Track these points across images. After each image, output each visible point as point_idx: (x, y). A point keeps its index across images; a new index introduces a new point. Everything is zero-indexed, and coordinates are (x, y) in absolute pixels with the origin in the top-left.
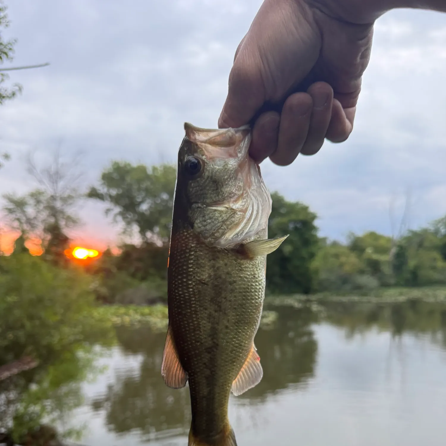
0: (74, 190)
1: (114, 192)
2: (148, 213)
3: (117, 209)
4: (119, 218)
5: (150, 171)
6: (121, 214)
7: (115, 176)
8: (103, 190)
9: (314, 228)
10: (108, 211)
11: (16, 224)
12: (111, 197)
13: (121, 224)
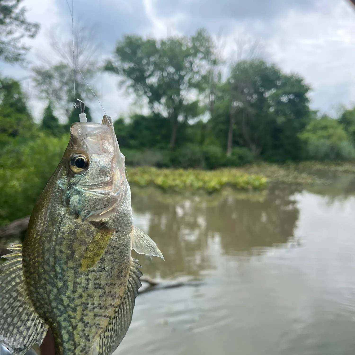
0: (92, 64)
1: (127, 66)
2: (156, 85)
3: (129, 82)
4: (131, 90)
5: (158, 46)
6: (133, 86)
7: (128, 50)
8: (117, 63)
9: (307, 100)
10: (121, 84)
11: (44, 95)
12: (124, 70)
13: (132, 97)
